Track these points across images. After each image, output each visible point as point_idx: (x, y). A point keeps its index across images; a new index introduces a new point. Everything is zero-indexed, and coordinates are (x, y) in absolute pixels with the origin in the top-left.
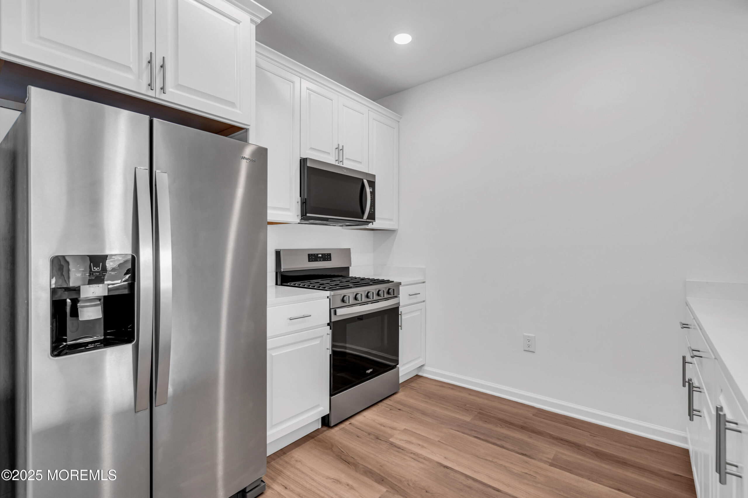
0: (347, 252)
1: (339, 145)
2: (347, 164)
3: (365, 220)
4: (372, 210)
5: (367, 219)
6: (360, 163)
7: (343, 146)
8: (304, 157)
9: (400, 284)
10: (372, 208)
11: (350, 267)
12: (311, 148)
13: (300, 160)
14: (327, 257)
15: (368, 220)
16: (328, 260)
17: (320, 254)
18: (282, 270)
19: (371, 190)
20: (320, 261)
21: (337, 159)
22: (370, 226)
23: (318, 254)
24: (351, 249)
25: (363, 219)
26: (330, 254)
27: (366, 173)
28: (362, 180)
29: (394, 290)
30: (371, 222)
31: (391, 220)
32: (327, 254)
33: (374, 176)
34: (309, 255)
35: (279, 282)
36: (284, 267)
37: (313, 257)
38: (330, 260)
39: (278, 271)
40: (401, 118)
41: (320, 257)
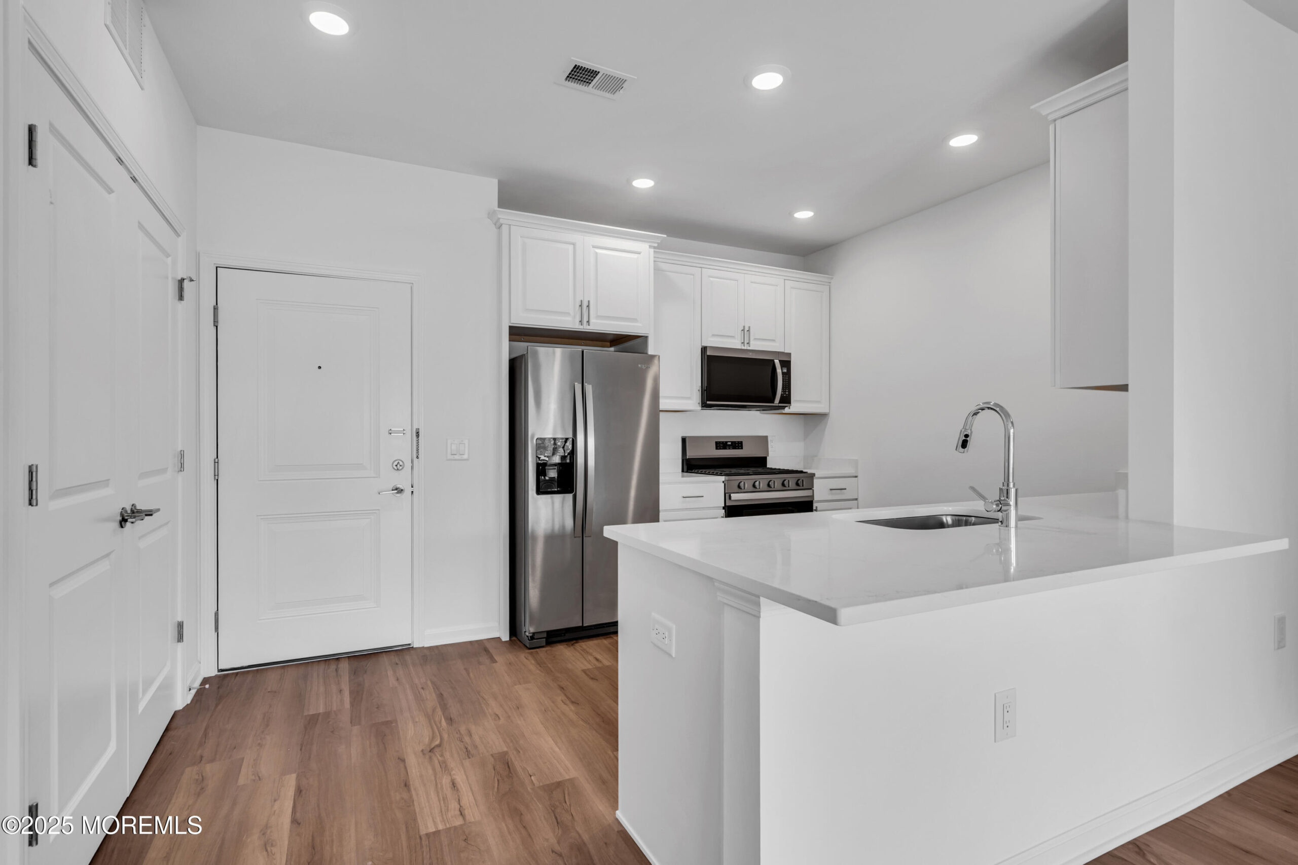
0: (764, 440)
1: (744, 327)
2: (756, 345)
3: (777, 405)
4: (787, 393)
5: (780, 403)
6: (773, 340)
7: (749, 327)
8: (705, 344)
9: (814, 475)
10: (787, 390)
11: (768, 458)
12: (713, 335)
13: (702, 348)
14: (737, 445)
15: (780, 405)
16: (739, 449)
17: (729, 442)
18: (687, 458)
19: (785, 370)
20: (729, 449)
21: (743, 341)
22: (787, 410)
23: (727, 442)
24: (769, 437)
25: (773, 403)
26: (742, 442)
27: (778, 352)
28: (773, 361)
29: (803, 481)
30: (787, 406)
31: (819, 402)
32: (738, 442)
33: (789, 355)
34: (716, 443)
35: (685, 469)
36: (689, 455)
37: (721, 445)
38: (742, 448)
39: (684, 458)
40: (832, 278)
41: (729, 445)
